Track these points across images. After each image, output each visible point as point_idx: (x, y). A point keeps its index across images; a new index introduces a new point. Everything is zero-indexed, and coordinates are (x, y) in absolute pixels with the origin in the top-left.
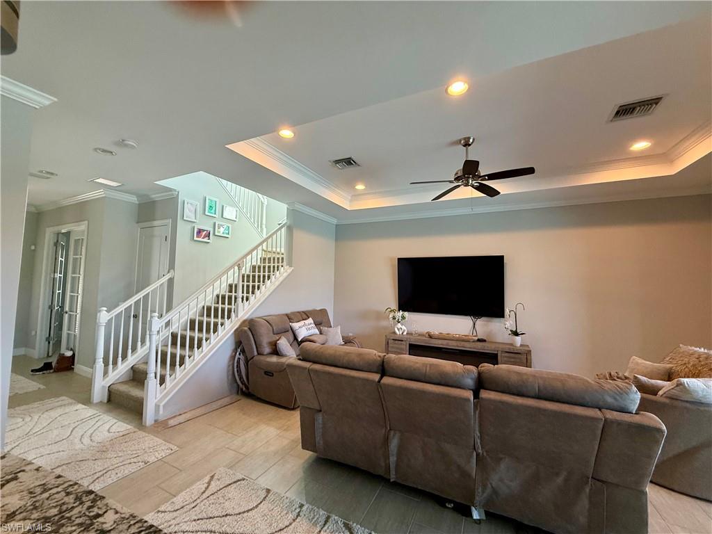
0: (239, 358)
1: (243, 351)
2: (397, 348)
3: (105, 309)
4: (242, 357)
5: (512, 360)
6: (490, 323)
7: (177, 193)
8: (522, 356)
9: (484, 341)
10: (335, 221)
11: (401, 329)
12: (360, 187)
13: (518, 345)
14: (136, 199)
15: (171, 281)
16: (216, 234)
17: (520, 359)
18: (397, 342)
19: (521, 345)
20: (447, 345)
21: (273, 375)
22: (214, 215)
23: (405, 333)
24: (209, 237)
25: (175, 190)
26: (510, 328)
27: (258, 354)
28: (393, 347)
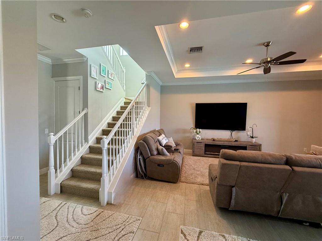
0: (139, 159)
1: (141, 154)
2: (199, 146)
3: (53, 134)
4: (141, 157)
5: (253, 149)
6: (239, 133)
7: (86, 59)
8: (257, 147)
9: (237, 141)
10: (161, 83)
11: (198, 137)
12: (187, 65)
13: (254, 142)
14: (51, 61)
15: (86, 115)
16: (106, 87)
17: (257, 148)
18: (199, 143)
19: (255, 142)
20: (224, 144)
21: (163, 166)
22: (104, 76)
23: (200, 139)
24: (103, 89)
25: (85, 57)
26: (249, 135)
27: (151, 155)
28: (196, 146)
